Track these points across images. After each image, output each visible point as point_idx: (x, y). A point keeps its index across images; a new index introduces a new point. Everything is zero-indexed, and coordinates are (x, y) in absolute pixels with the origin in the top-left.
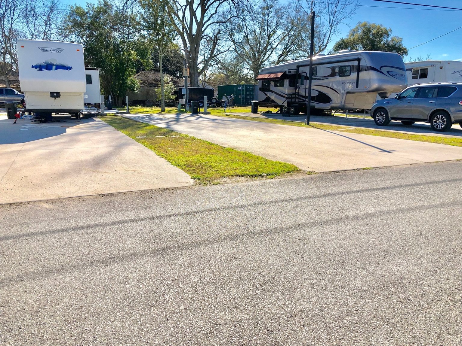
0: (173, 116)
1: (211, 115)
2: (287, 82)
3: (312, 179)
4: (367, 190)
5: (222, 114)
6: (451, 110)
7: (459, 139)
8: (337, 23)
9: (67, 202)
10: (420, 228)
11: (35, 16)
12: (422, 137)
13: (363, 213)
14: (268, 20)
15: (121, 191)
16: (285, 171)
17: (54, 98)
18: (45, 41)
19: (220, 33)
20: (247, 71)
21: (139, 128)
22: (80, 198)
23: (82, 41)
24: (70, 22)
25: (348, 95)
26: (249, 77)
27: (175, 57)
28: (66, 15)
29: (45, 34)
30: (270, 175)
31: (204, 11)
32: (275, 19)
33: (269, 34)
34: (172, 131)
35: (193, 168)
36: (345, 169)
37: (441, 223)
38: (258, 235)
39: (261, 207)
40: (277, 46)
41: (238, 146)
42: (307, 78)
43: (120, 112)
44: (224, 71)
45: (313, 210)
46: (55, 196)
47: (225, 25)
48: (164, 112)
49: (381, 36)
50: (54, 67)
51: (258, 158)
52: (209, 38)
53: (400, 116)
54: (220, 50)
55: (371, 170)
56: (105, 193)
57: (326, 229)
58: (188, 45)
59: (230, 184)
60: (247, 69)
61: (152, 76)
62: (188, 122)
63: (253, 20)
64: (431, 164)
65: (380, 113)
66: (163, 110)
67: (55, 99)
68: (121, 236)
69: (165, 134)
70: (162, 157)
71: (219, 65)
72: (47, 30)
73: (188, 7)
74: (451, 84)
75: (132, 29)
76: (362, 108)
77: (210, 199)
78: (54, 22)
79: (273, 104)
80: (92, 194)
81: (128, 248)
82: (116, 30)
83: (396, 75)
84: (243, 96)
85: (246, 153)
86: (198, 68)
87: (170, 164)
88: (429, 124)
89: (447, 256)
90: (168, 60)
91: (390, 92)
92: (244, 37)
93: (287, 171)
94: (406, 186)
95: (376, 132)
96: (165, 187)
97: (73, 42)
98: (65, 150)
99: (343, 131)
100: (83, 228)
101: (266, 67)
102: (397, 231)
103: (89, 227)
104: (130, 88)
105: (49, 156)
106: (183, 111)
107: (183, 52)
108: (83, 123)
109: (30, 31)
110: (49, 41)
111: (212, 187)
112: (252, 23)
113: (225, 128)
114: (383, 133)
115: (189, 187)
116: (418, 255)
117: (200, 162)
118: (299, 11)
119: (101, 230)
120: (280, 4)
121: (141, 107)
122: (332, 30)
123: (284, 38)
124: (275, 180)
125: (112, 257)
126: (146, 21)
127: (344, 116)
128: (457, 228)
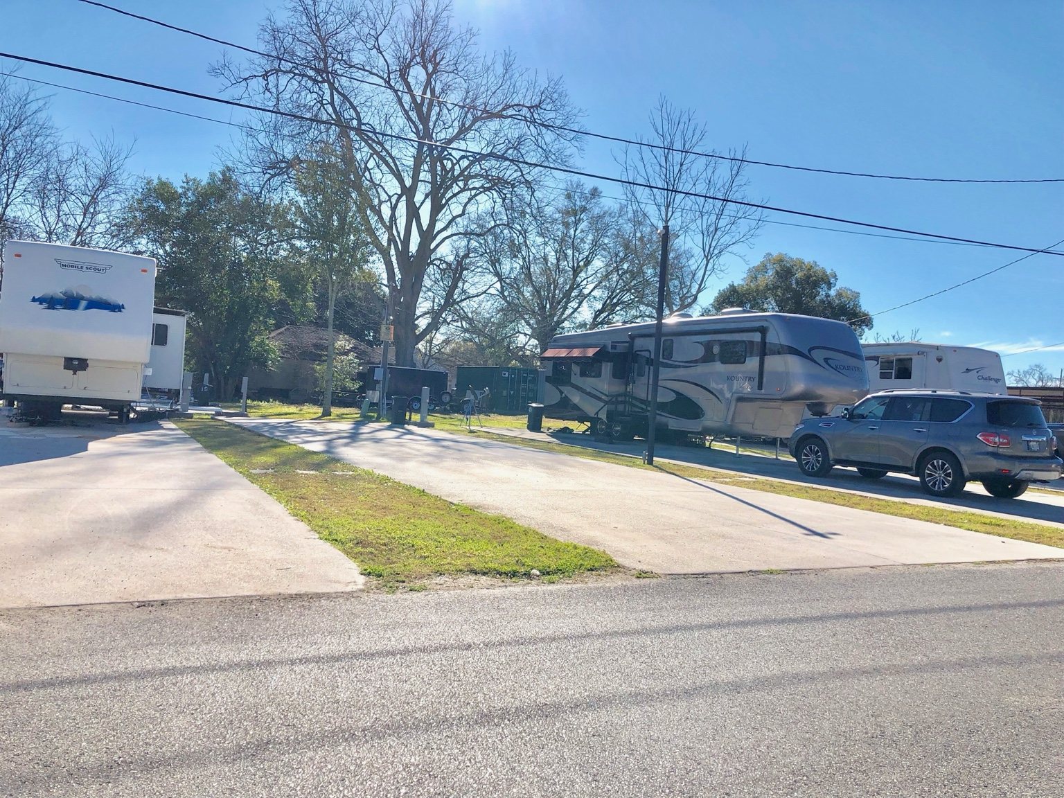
0: (346, 426)
1: (435, 429)
2: (607, 368)
3: (643, 589)
4: (766, 622)
5: (460, 428)
6: (963, 450)
7: (980, 516)
8: (720, 252)
9: (47, 617)
10: (879, 719)
11: (64, 193)
12: (900, 506)
13: (750, 676)
14: (574, 237)
15: (185, 596)
16: (583, 568)
17: (71, 372)
18: (77, 247)
19: (470, 255)
20: (524, 339)
21: (261, 449)
22: (80, 608)
23: (161, 252)
24: (141, 210)
25: (742, 405)
26: (528, 353)
27: (366, 300)
28: (133, 197)
29: (80, 232)
30: (548, 573)
31: (436, 209)
32: (590, 235)
33: (576, 265)
34: (337, 460)
35: (370, 549)
36: (723, 570)
37: (929, 709)
38: (496, 721)
39: (514, 650)
40: (592, 291)
41: (485, 502)
42: (650, 362)
43: (224, 411)
44: (474, 336)
45: (636, 664)
46: (19, 602)
47: (482, 242)
48: (329, 417)
49: (816, 284)
50: (84, 303)
51: (526, 532)
52: (444, 265)
53: (853, 458)
54: (468, 291)
55: (781, 575)
56: (145, 599)
57: (660, 711)
58: (398, 276)
59: (452, 592)
60: (526, 335)
61: (309, 337)
62: (378, 441)
63: (541, 235)
64: (916, 570)
65: (810, 448)
66: (327, 413)
67: (75, 373)
68: (161, 707)
69: (318, 466)
70: (301, 518)
71: (464, 323)
72: (84, 225)
73: (404, 198)
74: (958, 394)
75: (275, 235)
76: (773, 434)
77: (396, 625)
78: (105, 210)
79: (576, 413)
80: (113, 601)
81: (172, 739)
82: (240, 234)
83: (844, 367)
84: (512, 392)
85: (500, 520)
86: (417, 327)
87: (317, 536)
88: (918, 479)
89: (939, 793)
90: (350, 305)
91: (831, 403)
92: (522, 268)
93: (589, 567)
94: (857, 616)
95: (800, 488)
96: (294, 592)
97: (140, 253)
98: (73, 491)
99: (726, 483)
100: (70, 682)
101: (566, 334)
102: (826, 724)
103: (85, 680)
104: (256, 360)
105: (29, 504)
106: (373, 416)
107: (386, 290)
108: (132, 432)
109: (47, 225)
110: (86, 247)
111: (406, 596)
112: (540, 240)
113: (462, 459)
114: (816, 494)
115: (351, 595)
116: (871, 786)
117: (389, 536)
118: (640, 223)
119: (115, 690)
120: (601, 206)
121: (277, 402)
122: (710, 266)
123: (607, 275)
124: (558, 587)
125: (125, 762)
126: (305, 221)
127: (732, 449)
128: (965, 722)
